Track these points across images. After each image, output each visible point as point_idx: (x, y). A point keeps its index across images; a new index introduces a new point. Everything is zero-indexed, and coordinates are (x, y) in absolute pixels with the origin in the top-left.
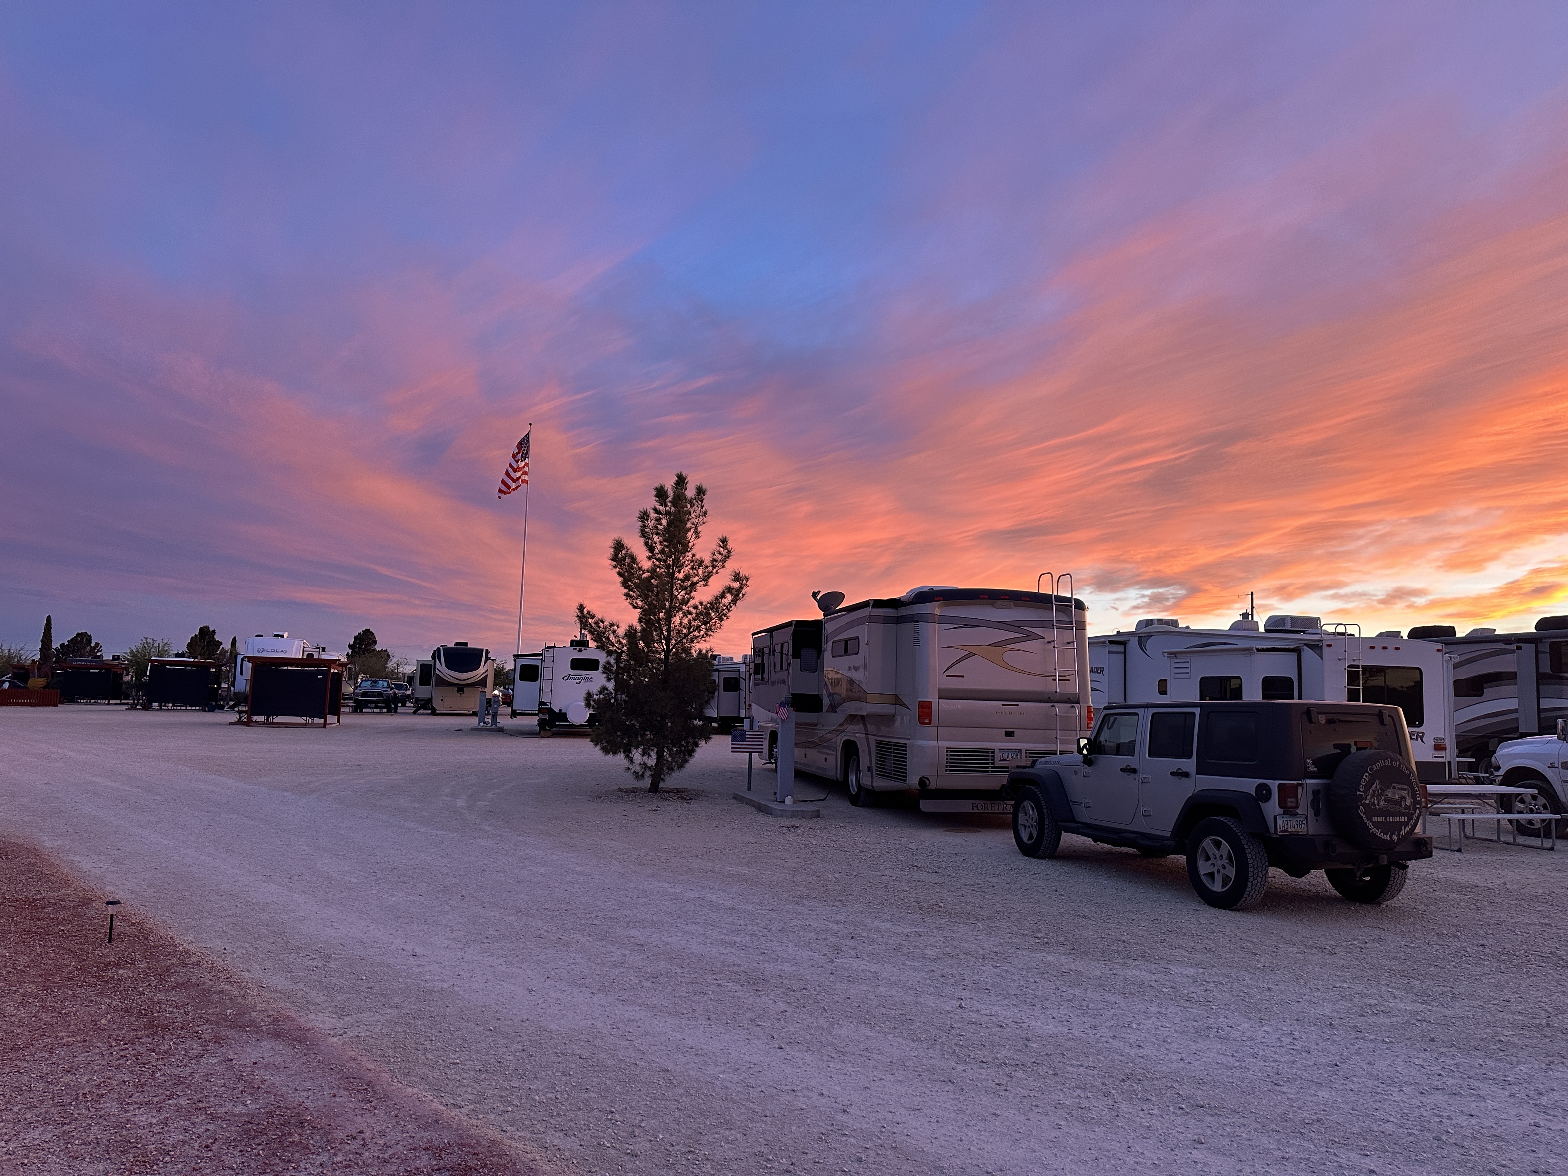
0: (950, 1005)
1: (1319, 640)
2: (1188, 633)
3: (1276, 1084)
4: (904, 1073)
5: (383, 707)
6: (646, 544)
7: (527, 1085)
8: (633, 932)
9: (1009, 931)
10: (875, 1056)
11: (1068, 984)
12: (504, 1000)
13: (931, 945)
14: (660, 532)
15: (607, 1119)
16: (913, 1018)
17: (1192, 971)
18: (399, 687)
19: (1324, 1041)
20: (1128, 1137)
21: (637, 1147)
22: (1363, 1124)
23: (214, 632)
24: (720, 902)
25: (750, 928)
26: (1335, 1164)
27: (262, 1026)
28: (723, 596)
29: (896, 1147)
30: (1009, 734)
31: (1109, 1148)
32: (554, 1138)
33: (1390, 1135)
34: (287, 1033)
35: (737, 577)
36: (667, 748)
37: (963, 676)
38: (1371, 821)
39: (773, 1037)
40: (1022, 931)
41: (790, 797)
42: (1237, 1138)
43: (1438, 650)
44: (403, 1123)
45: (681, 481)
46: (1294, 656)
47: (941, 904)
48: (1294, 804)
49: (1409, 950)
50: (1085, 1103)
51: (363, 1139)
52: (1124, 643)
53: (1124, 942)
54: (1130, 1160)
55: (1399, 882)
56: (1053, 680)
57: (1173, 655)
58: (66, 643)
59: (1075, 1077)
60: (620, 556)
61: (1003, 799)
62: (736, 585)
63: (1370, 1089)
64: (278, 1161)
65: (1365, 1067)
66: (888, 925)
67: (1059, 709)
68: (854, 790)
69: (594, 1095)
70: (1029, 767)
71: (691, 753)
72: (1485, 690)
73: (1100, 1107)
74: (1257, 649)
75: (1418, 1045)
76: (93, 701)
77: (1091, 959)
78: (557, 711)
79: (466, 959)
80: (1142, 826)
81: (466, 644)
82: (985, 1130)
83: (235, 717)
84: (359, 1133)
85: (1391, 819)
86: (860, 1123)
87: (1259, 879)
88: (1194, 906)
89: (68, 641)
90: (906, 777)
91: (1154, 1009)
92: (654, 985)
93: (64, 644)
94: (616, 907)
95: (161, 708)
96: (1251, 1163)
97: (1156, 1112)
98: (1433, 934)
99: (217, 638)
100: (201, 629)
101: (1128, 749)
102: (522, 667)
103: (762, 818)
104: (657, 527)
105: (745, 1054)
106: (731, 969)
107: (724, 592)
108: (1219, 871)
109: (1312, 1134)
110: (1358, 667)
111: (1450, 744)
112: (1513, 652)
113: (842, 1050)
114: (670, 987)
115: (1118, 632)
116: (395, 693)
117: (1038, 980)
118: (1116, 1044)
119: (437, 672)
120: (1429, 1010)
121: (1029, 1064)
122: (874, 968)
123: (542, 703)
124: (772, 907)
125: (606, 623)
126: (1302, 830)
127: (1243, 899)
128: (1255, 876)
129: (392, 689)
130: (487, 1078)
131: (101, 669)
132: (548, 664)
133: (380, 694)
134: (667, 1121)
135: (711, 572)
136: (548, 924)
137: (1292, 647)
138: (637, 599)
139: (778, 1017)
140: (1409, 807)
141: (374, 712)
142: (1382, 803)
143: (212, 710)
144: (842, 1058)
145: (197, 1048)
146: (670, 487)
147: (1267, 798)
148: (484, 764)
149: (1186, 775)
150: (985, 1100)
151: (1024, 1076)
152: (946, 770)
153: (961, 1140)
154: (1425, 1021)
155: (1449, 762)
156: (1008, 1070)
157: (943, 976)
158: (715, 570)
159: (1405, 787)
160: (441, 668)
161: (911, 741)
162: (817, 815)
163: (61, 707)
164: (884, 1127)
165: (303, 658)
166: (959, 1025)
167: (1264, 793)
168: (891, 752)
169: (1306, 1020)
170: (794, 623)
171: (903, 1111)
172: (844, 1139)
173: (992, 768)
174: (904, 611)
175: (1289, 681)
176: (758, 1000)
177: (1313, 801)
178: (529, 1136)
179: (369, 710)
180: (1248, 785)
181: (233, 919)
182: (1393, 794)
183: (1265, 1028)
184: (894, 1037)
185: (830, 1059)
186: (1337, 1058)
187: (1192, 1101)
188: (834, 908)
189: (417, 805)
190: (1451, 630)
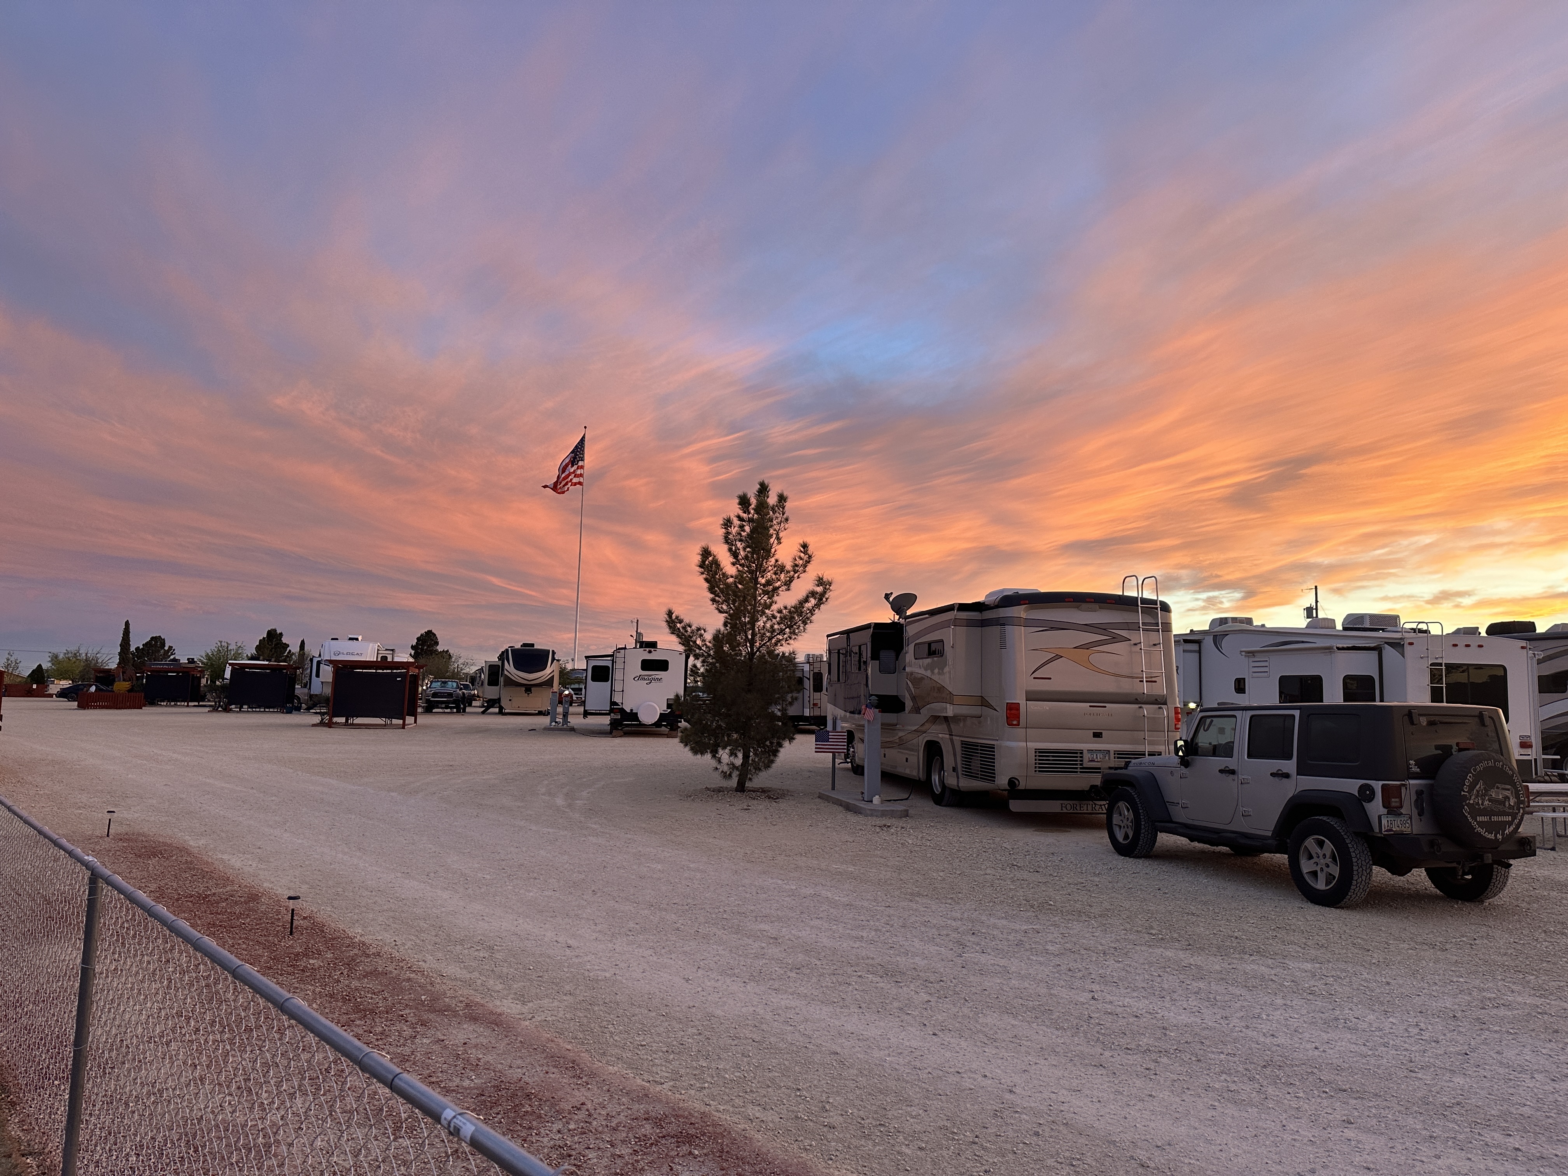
0: (1085, 997)
1: (1401, 639)
2: (1263, 631)
3: (1411, 1071)
4: (1056, 1058)
5: (454, 708)
6: (730, 550)
7: (713, 1065)
8: (763, 926)
9: (1123, 928)
10: (1025, 1043)
11: (1191, 977)
12: (665, 988)
13: (1051, 941)
14: (743, 538)
15: (796, 1095)
16: (1051, 1008)
17: (1308, 966)
18: (466, 687)
19: (1450, 1032)
20: (1281, 1117)
21: (831, 1120)
22: (1501, 1108)
23: (281, 634)
24: (837, 898)
25: (872, 924)
26: (1481, 1142)
27: (458, 1011)
28: (806, 600)
29: (1067, 1123)
30: (1098, 735)
31: (1265, 1126)
32: (754, 1111)
33: (1529, 1117)
34: (483, 1017)
35: (820, 582)
36: (753, 748)
37: (1050, 679)
38: (1476, 820)
39: (925, 1025)
40: (1136, 928)
41: (877, 797)
42: (1384, 1119)
43: (1523, 648)
44: (616, 1097)
45: (763, 489)
46: (1375, 654)
47: (1051, 903)
48: (1398, 804)
49: (1519, 947)
50: (1233, 1087)
51: (588, 1110)
52: (1198, 642)
53: (1237, 938)
54: (1288, 1137)
55: (1501, 880)
56: (1140, 681)
57: (1251, 654)
58: (141, 647)
59: (1218, 1063)
60: (707, 562)
61: (1093, 799)
62: (820, 589)
63: (1503, 1076)
64: (519, 1128)
65: (1495, 1056)
66: (1004, 922)
67: (1146, 710)
68: (938, 790)
69: (777, 1074)
70: (1121, 768)
71: (775, 753)
73: (1248, 1089)
74: (1337, 648)
75: (1542, 1036)
76: (173, 703)
77: (1207, 954)
78: (628, 711)
79: (617, 951)
80: (1242, 826)
81: (533, 645)
82: (1146, 1110)
83: (317, 719)
84: (582, 1104)
85: (1495, 819)
86: (1029, 1102)
87: (1364, 878)
88: (1298, 904)
89: (143, 645)
90: (995, 777)
91: (1279, 1001)
92: (798, 976)
93: (139, 647)
94: (740, 903)
95: (240, 710)
96: (1401, 1141)
97: (1301, 1095)
98: (1540, 931)
99: (284, 640)
100: (269, 633)
101: (1226, 750)
102: (594, 668)
103: (852, 818)
104: (740, 534)
105: (903, 1040)
106: (867, 962)
107: (808, 597)
108: (1322, 870)
109: (1454, 1116)
110: (1441, 664)
111: (1536, 742)
113: (992, 1037)
114: (814, 978)
115: (1191, 631)
116: (463, 693)
117: (1161, 974)
118: (1250, 1033)
119: (506, 672)
120: (1548, 1004)
121: (1172, 1051)
122: (1003, 962)
123: (613, 703)
124: (888, 904)
125: (693, 627)
126: (1407, 829)
127: (1348, 897)
128: (1360, 875)
129: (461, 689)
130: (676, 1058)
131: (178, 672)
132: (619, 665)
133: (450, 695)
134: (851, 1098)
135: (793, 577)
136: (682, 918)
137: (1372, 645)
138: (722, 604)
139: (924, 1007)
140: (1513, 806)
141: (445, 713)
142: (1486, 803)
143: (289, 712)
144: (994, 1043)
145: (408, 1032)
146: (753, 495)
147: (1371, 798)
148: (568, 764)
149: (1287, 776)
150: (1138, 1083)
151: (1169, 1062)
152: (1035, 771)
153: (1126, 1118)
154: (1546, 1014)
155: (1535, 760)
156: (1154, 1056)
157: (1070, 970)
158: (796, 575)
159: (1509, 787)
160: (510, 668)
161: (998, 742)
162: (905, 814)
163: (146, 710)
164: (1051, 1106)
165: (377, 661)
166: (1097, 1015)
167: (1367, 794)
168: (978, 753)
169: (1429, 1012)
170: (873, 625)
171: (1065, 1093)
172: (1017, 1115)
173: (1081, 768)
174: (988, 615)
175: (1370, 679)
176: (900, 990)
177: (1416, 801)
178: (731, 1109)
179: (441, 710)
180: (1352, 786)
181: (391, 914)
182: (1497, 794)
183: (1391, 1019)
184: (1038, 1025)
185: (984, 1045)
186: (1466, 1047)
187: (1334, 1086)
188: (947, 905)
189: (519, 804)
190: (1531, 626)
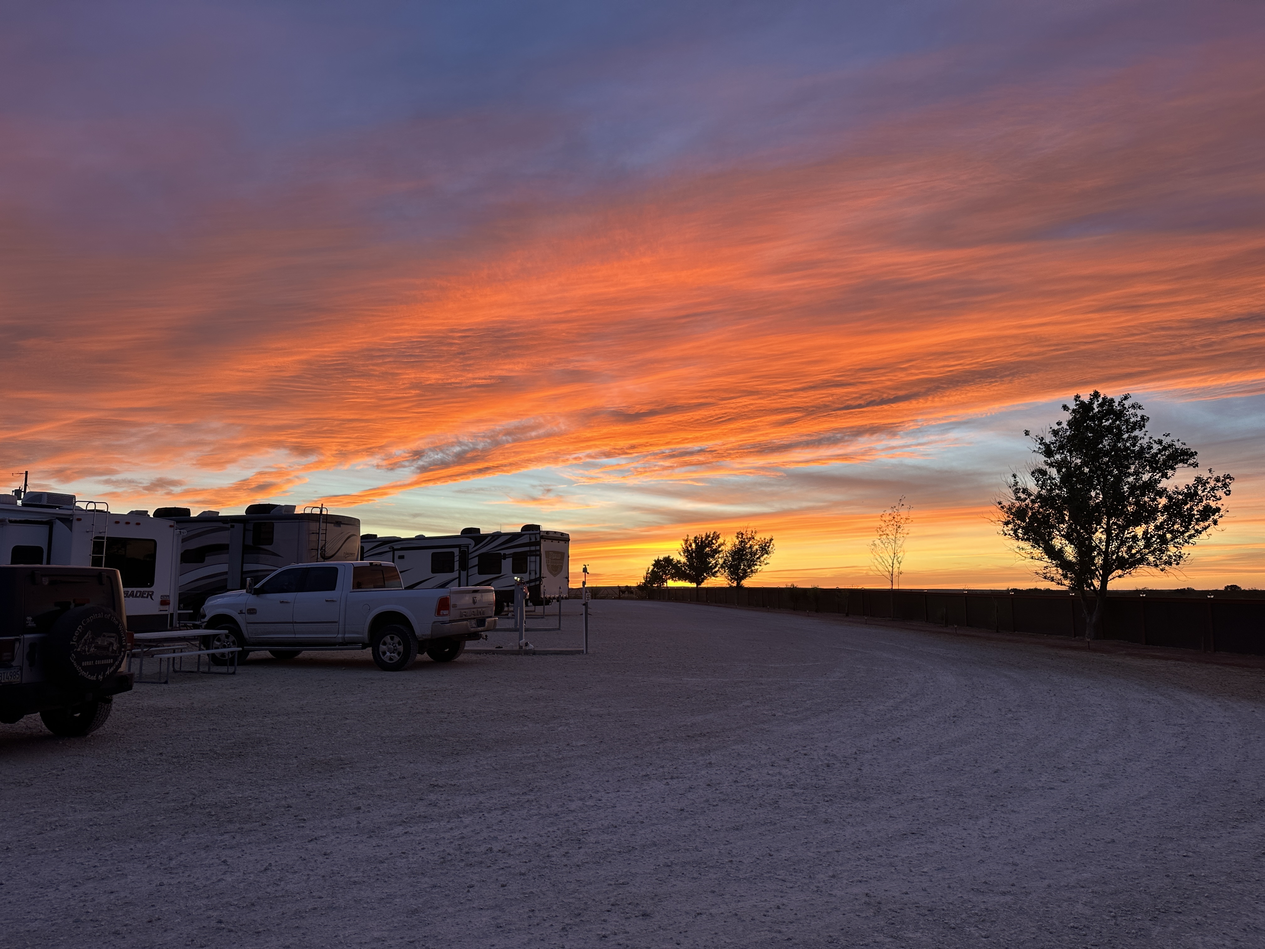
1: (71, 515)
38: (81, 665)
43: (171, 526)
46: (45, 529)
48: (11, 658)
49: (99, 769)
55: (104, 713)
65: (30, 878)
72: (206, 558)
74: (11, 521)
75: (83, 847)
85: (98, 662)
98: (124, 752)
110: (103, 538)
111: (174, 600)
112: (227, 529)
120: (102, 815)
126: (16, 679)
137: (44, 520)
140: (116, 651)
142: (92, 649)
154: (96, 825)
155: (172, 614)
159: (114, 634)
175: (40, 549)
177: (29, 653)
182: (103, 641)
190: (186, 512)
